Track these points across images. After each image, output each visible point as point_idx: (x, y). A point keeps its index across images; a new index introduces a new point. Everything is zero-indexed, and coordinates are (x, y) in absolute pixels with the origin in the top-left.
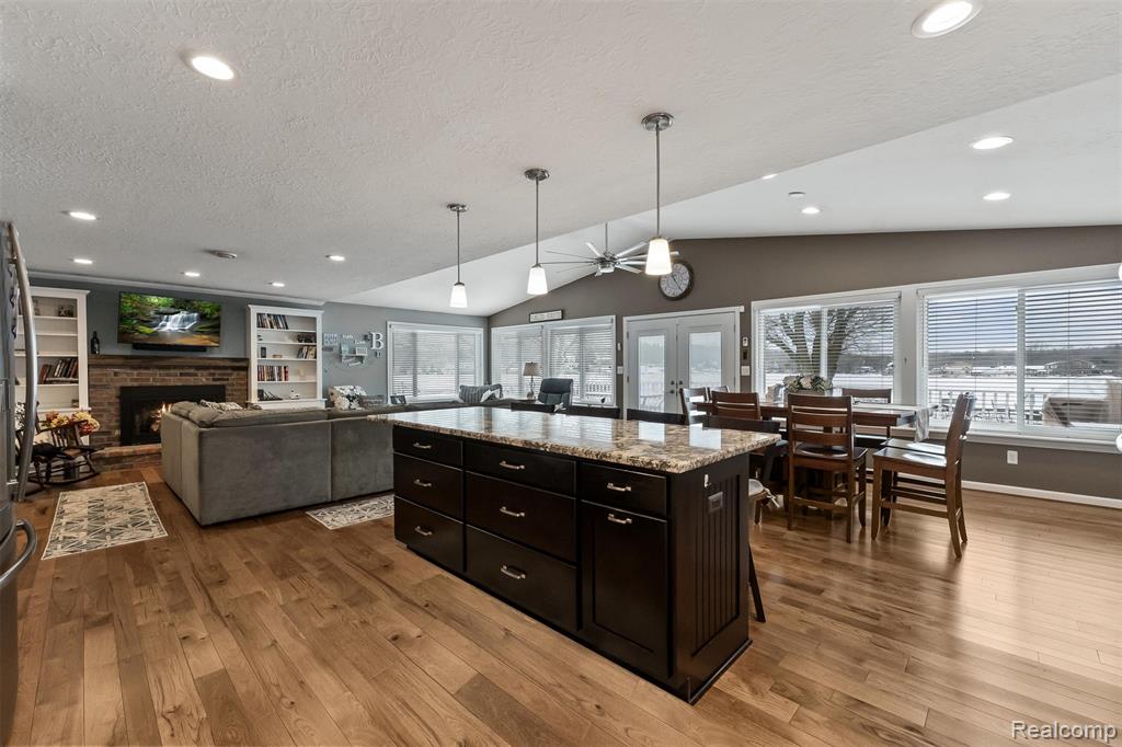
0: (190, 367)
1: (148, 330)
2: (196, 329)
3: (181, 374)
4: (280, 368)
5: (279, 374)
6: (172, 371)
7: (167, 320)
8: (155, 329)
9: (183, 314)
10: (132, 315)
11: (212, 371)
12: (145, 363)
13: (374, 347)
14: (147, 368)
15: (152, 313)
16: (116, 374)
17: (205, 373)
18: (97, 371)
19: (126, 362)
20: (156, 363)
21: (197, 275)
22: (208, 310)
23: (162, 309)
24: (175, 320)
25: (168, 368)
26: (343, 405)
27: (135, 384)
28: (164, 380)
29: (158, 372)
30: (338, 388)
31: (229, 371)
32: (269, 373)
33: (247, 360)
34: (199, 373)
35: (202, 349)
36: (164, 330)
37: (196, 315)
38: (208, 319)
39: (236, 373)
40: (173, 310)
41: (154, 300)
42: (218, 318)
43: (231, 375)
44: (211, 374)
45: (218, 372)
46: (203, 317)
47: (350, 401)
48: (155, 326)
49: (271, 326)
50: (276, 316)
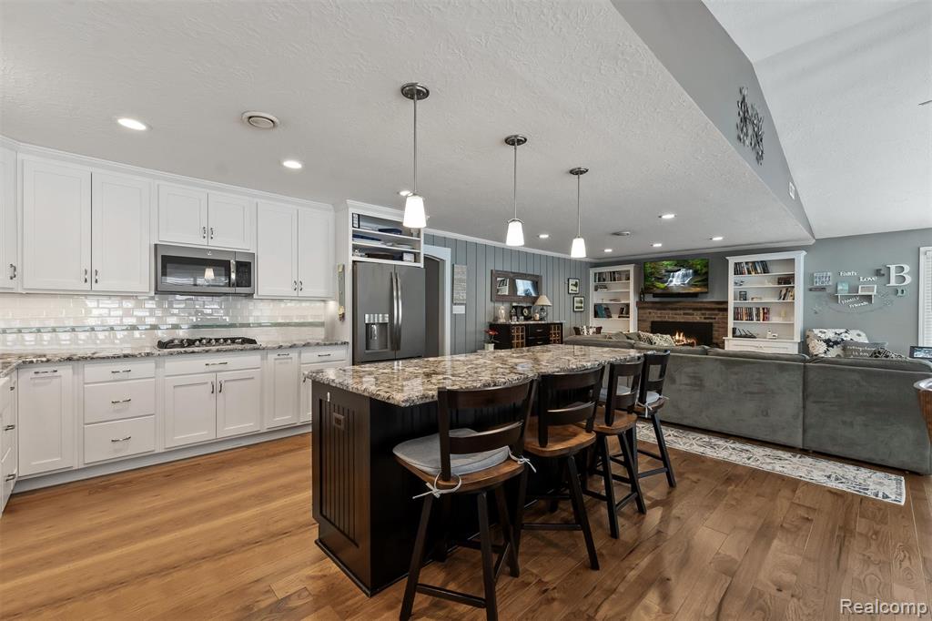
0: (690, 309)
1: (662, 286)
2: (692, 283)
3: (684, 314)
4: (758, 309)
5: (758, 315)
6: (678, 312)
8: (666, 284)
9: (683, 271)
10: (652, 274)
11: (703, 312)
12: (662, 306)
13: (894, 283)
14: (664, 309)
15: (663, 271)
16: (650, 313)
17: (699, 312)
18: (642, 311)
19: (654, 305)
20: (670, 306)
21: (660, 245)
22: (699, 267)
23: (669, 268)
24: (678, 276)
25: (676, 309)
26: (819, 348)
27: (659, 320)
28: (673, 318)
29: (671, 312)
30: (816, 331)
31: (716, 312)
32: (746, 314)
34: (695, 313)
35: (695, 295)
36: (672, 284)
37: (691, 271)
38: (699, 274)
39: (721, 313)
40: (676, 268)
41: (665, 263)
42: (707, 273)
43: (716, 315)
44: (703, 314)
45: (707, 312)
46: (696, 273)
47: (829, 346)
48: (666, 282)
49: (749, 273)
50: (754, 263)
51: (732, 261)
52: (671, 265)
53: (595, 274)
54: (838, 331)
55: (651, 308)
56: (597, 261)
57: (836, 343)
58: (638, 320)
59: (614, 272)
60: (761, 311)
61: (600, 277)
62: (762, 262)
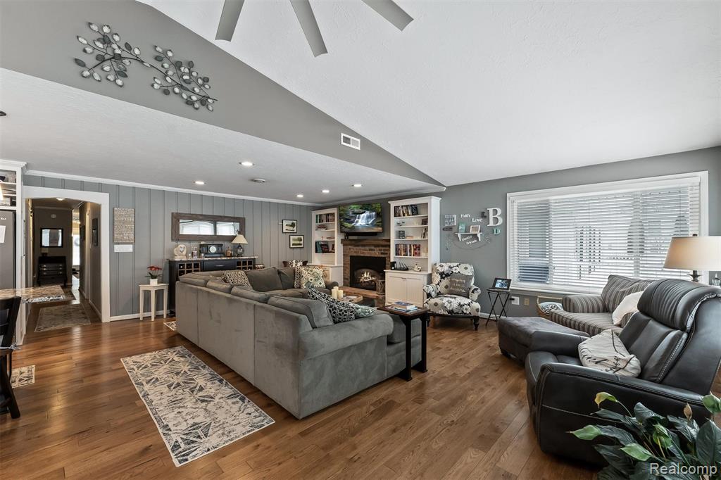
0: (372, 245)
1: (349, 225)
2: (375, 223)
3: (369, 250)
4: (410, 246)
5: (410, 251)
6: (366, 248)
7: (359, 218)
8: (353, 224)
9: (367, 213)
11: (381, 248)
13: (491, 224)
15: (351, 213)
16: (350, 249)
17: (378, 249)
18: (345, 247)
20: (360, 243)
22: (380, 210)
23: (356, 210)
24: (363, 218)
25: (364, 246)
27: (356, 254)
28: (363, 253)
29: (361, 248)
32: (403, 250)
33: (389, 241)
34: (376, 249)
35: (375, 234)
36: (358, 224)
37: (374, 213)
38: (380, 216)
39: (387, 249)
40: (361, 211)
41: (353, 206)
44: (380, 250)
45: (383, 248)
46: (378, 215)
47: (442, 278)
48: (353, 222)
49: (404, 215)
50: (407, 206)
51: (393, 204)
52: (357, 208)
53: (317, 216)
54: (452, 265)
55: (351, 245)
56: (320, 205)
57: (447, 275)
58: (344, 255)
59: (328, 214)
60: (412, 248)
61: (320, 218)
62: (411, 205)
